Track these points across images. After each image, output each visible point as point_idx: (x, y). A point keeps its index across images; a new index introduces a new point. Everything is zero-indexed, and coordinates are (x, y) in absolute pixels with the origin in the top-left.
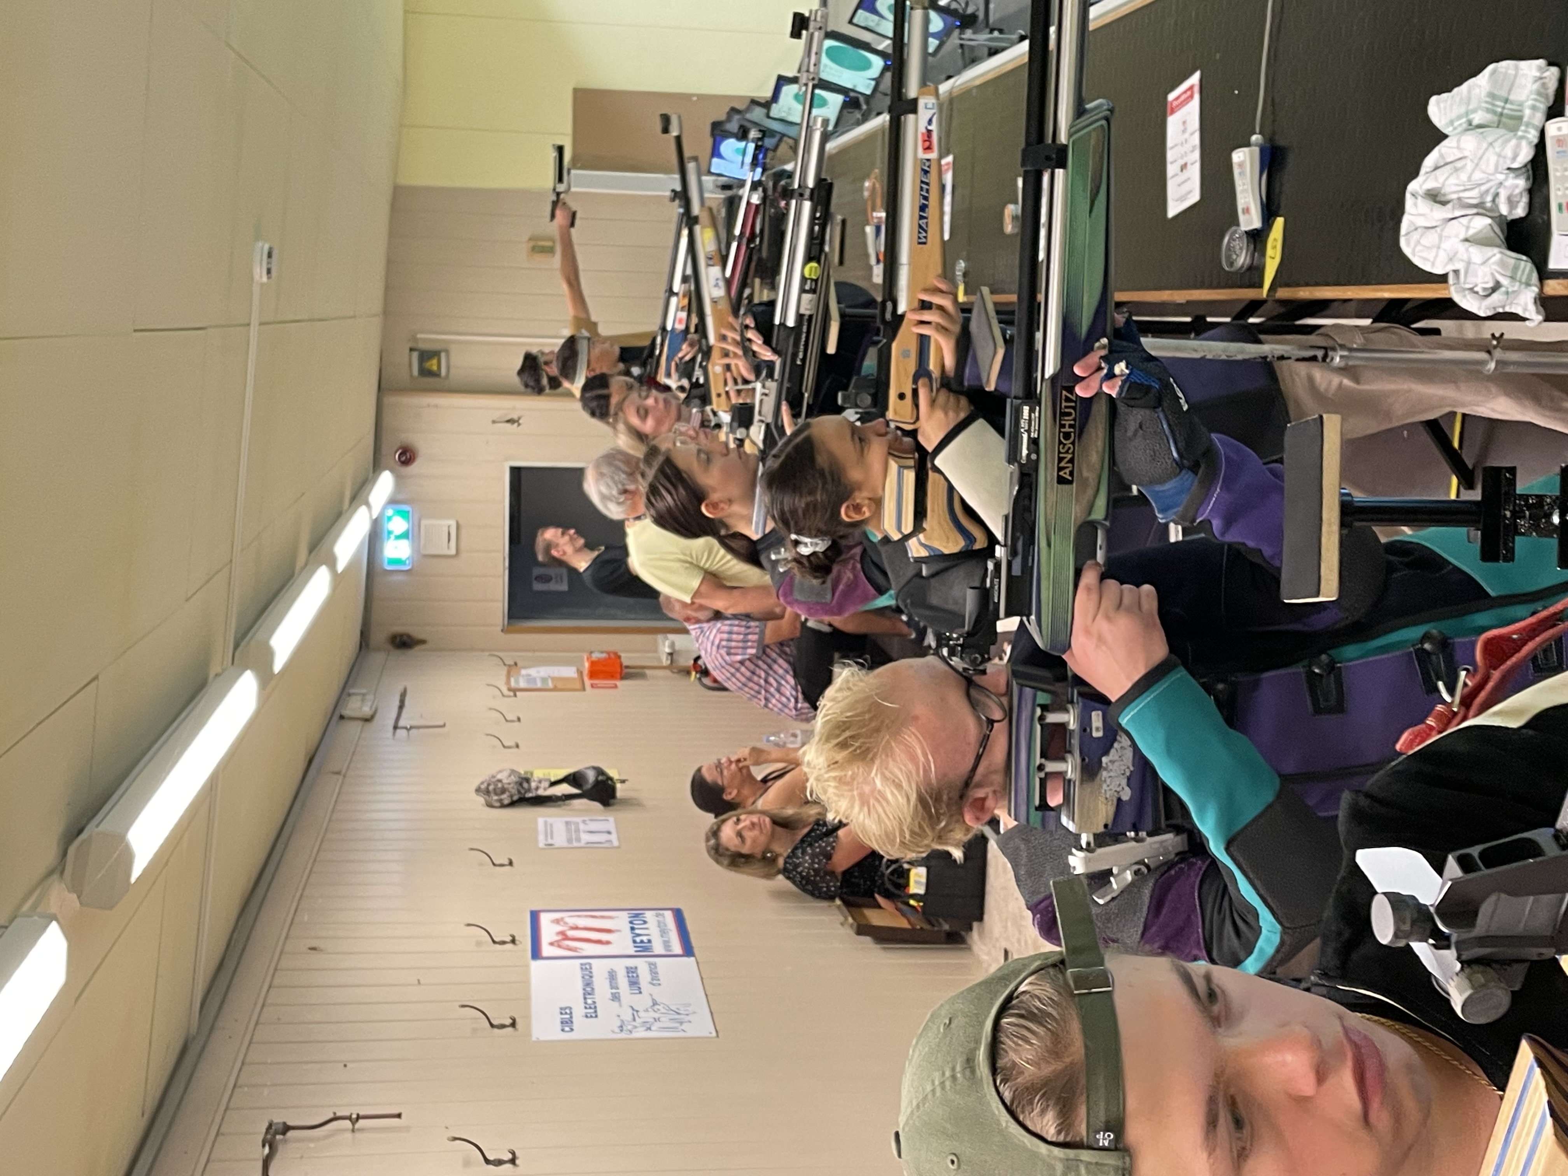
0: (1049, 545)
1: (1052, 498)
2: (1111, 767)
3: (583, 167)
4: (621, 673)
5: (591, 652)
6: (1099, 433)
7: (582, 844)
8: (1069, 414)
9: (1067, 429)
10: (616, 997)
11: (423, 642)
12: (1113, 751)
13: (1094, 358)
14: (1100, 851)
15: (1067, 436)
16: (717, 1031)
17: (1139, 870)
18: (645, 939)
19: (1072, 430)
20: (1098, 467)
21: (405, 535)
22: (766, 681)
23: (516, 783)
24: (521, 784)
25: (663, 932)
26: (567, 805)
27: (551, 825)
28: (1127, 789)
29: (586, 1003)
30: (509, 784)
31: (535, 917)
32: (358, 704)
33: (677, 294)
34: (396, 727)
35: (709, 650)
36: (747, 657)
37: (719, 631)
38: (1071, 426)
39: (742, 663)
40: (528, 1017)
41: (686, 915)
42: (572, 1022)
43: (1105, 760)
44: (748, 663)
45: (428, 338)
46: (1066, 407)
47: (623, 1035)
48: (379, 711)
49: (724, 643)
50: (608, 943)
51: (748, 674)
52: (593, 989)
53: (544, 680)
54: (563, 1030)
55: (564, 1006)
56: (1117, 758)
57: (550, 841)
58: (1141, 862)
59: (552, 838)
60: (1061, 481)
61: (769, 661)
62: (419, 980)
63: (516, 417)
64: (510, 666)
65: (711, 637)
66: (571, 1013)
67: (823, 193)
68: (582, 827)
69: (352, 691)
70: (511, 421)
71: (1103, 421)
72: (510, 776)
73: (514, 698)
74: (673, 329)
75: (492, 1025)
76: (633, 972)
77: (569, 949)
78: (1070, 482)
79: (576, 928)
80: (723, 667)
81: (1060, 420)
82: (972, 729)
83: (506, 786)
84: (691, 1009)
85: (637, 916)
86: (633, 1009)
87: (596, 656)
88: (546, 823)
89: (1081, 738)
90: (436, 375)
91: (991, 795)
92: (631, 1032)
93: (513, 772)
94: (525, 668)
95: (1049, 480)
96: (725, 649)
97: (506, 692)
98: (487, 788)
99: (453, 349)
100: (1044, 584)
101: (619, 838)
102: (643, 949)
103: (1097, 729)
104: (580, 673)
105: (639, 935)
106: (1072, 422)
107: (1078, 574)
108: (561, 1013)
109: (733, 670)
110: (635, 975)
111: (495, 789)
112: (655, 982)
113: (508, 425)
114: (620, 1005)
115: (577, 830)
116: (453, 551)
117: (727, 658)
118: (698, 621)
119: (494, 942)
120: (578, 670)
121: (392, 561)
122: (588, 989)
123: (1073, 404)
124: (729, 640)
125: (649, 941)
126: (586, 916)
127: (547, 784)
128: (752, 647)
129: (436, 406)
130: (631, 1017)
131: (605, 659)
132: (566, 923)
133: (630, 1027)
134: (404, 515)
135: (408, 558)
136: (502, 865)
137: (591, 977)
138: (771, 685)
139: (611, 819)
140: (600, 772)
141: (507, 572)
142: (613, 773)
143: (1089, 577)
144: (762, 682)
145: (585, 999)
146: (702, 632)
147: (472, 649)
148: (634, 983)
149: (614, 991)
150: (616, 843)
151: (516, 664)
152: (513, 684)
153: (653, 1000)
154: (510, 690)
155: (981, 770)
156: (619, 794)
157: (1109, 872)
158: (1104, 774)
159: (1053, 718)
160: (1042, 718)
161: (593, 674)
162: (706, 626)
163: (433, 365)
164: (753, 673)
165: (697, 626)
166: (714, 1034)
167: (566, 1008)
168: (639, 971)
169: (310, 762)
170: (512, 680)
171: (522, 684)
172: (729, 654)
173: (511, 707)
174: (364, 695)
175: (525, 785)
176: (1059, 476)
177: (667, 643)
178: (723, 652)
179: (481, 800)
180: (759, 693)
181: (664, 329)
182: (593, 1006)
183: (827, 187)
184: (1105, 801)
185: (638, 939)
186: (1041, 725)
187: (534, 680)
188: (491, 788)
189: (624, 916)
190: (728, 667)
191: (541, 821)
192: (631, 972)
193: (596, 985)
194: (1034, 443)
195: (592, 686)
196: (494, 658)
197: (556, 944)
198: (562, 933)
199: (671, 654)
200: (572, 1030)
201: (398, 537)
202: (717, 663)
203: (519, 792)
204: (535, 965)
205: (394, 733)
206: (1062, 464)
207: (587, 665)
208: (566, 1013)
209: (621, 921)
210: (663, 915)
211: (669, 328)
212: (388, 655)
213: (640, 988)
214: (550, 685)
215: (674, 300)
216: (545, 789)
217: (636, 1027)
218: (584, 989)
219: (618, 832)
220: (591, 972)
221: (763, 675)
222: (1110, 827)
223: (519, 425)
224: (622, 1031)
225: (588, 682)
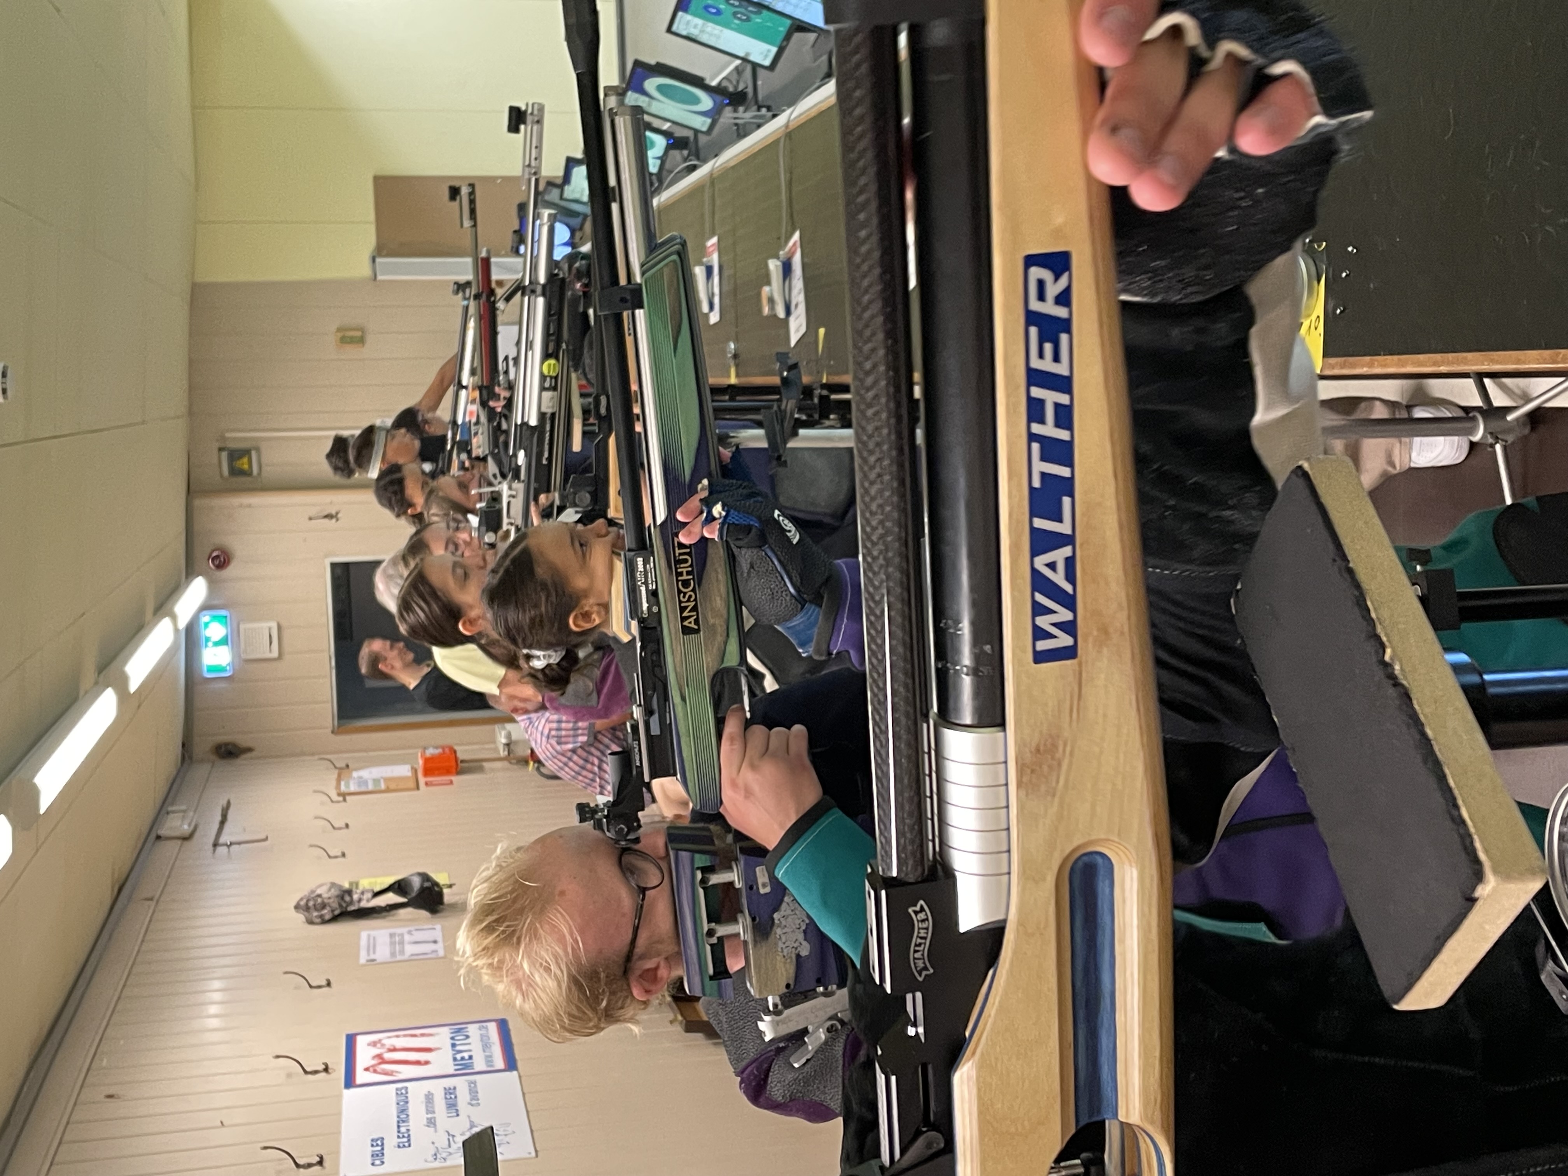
0: (683, 699)
1: (679, 650)
2: (784, 923)
3: (390, 255)
4: (456, 769)
5: (425, 748)
6: (720, 577)
7: (406, 956)
8: (686, 561)
9: (685, 577)
10: (431, 1123)
11: (249, 750)
12: (784, 906)
13: (694, 503)
14: (787, 1012)
15: (686, 583)
16: (536, 1151)
17: (832, 1026)
18: (466, 1055)
19: (691, 577)
20: (724, 612)
21: (224, 641)
22: (600, 768)
23: (337, 896)
24: (342, 898)
25: (486, 1046)
26: (393, 915)
27: (374, 938)
28: (805, 943)
29: (399, 1132)
30: (329, 898)
31: (351, 1041)
32: (179, 823)
33: (466, 387)
34: (215, 845)
35: (539, 741)
36: (579, 744)
37: (548, 721)
38: (688, 573)
39: (574, 751)
40: (337, 1153)
41: (511, 1026)
42: (383, 1154)
43: (776, 916)
44: (580, 751)
45: (238, 437)
46: (680, 554)
47: (437, 1164)
48: (200, 827)
49: (553, 733)
50: (427, 1063)
51: (581, 762)
52: (408, 1116)
53: (376, 781)
54: (373, 1164)
55: (376, 1137)
56: (789, 912)
57: (372, 957)
58: (834, 1017)
59: (374, 952)
60: (686, 631)
61: (601, 747)
62: (222, 1123)
63: (334, 513)
64: (341, 769)
65: (540, 728)
66: (383, 1144)
67: (556, 289)
68: (407, 938)
69: (170, 809)
70: (329, 516)
71: (723, 563)
72: (330, 890)
73: (343, 804)
74: (464, 423)
75: (298, 1166)
76: (451, 1094)
77: (386, 1073)
78: (697, 631)
79: (394, 1050)
80: (555, 757)
81: (676, 569)
82: (626, 899)
83: (326, 901)
84: (510, 1129)
85: (459, 1031)
86: (449, 1134)
87: (430, 752)
88: (369, 936)
89: (749, 898)
90: (247, 473)
91: (662, 964)
92: (445, 1159)
93: (333, 885)
94: (356, 769)
95: (673, 632)
96: (556, 739)
97: (335, 797)
98: (307, 904)
99: (264, 446)
100: (683, 740)
101: (445, 948)
102: (464, 1067)
103: (764, 885)
104: (415, 771)
105: (460, 1052)
106: (690, 569)
107: (720, 723)
108: (372, 1146)
109: (565, 759)
110: (453, 1096)
111: (314, 905)
112: (474, 1102)
113: (326, 521)
114: (436, 1131)
115: (402, 943)
116: (275, 654)
117: (558, 748)
118: (526, 712)
119: (306, 1072)
120: (412, 768)
121: (211, 669)
122: (403, 1116)
123: (688, 550)
124: (559, 729)
125: (471, 1057)
126: (405, 1036)
127: (370, 895)
128: (582, 735)
129: (249, 506)
130: (447, 1143)
131: (440, 755)
132: (383, 1045)
133: (444, 1155)
134: (224, 620)
135: (229, 664)
136: (319, 987)
137: (407, 1102)
138: (605, 772)
139: (438, 927)
140: (425, 877)
141: (334, 672)
142: (441, 878)
143: (732, 726)
144: (596, 769)
145: (399, 1127)
146: (531, 723)
147: (303, 754)
148: (452, 1106)
149: (430, 1116)
150: (441, 953)
151: (347, 766)
152: (343, 788)
153: (471, 1121)
154: (339, 794)
155: (641, 941)
156: (446, 899)
157: (805, 1032)
158: (779, 931)
159: (716, 879)
160: (704, 881)
161: (428, 772)
162: (534, 716)
163: (244, 463)
164: (586, 761)
165: (525, 717)
166: (533, 1154)
167: (377, 1140)
168: (458, 1093)
169: (120, 890)
170: (343, 783)
171: (353, 788)
172: (559, 743)
173: (338, 813)
174: (184, 811)
175: (347, 898)
176: (683, 627)
177: (503, 733)
178: (553, 741)
179: (301, 917)
180: (593, 780)
181: (454, 423)
182: (406, 1135)
183: (558, 283)
184: (783, 960)
185: (459, 1056)
186: (703, 888)
187: (366, 783)
188: (311, 904)
189: (445, 1033)
190: (560, 757)
191: (364, 935)
192: (450, 1092)
193: (411, 1112)
194: (654, 594)
195: (427, 784)
196: (322, 762)
197: (371, 1069)
198: (379, 1056)
199: (508, 745)
200: (383, 1163)
201: (216, 644)
202: (548, 754)
203: (340, 905)
204: (349, 1094)
205: (214, 851)
206: (685, 614)
207: (421, 762)
208: (377, 1145)
209: (442, 1037)
210: (486, 1028)
211: (460, 422)
212: (212, 767)
213: (457, 1110)
214: (383, 786)
215: (463, 393)
216: (368, 901)
217: (450, 1154)
218: (398, 1117)
219: (444, 941)
220: (407, 1097)
221: (596, 762)
222: (792, 987)
223: (337, 520)
224: (435, 1159)
225: (422, 780)
